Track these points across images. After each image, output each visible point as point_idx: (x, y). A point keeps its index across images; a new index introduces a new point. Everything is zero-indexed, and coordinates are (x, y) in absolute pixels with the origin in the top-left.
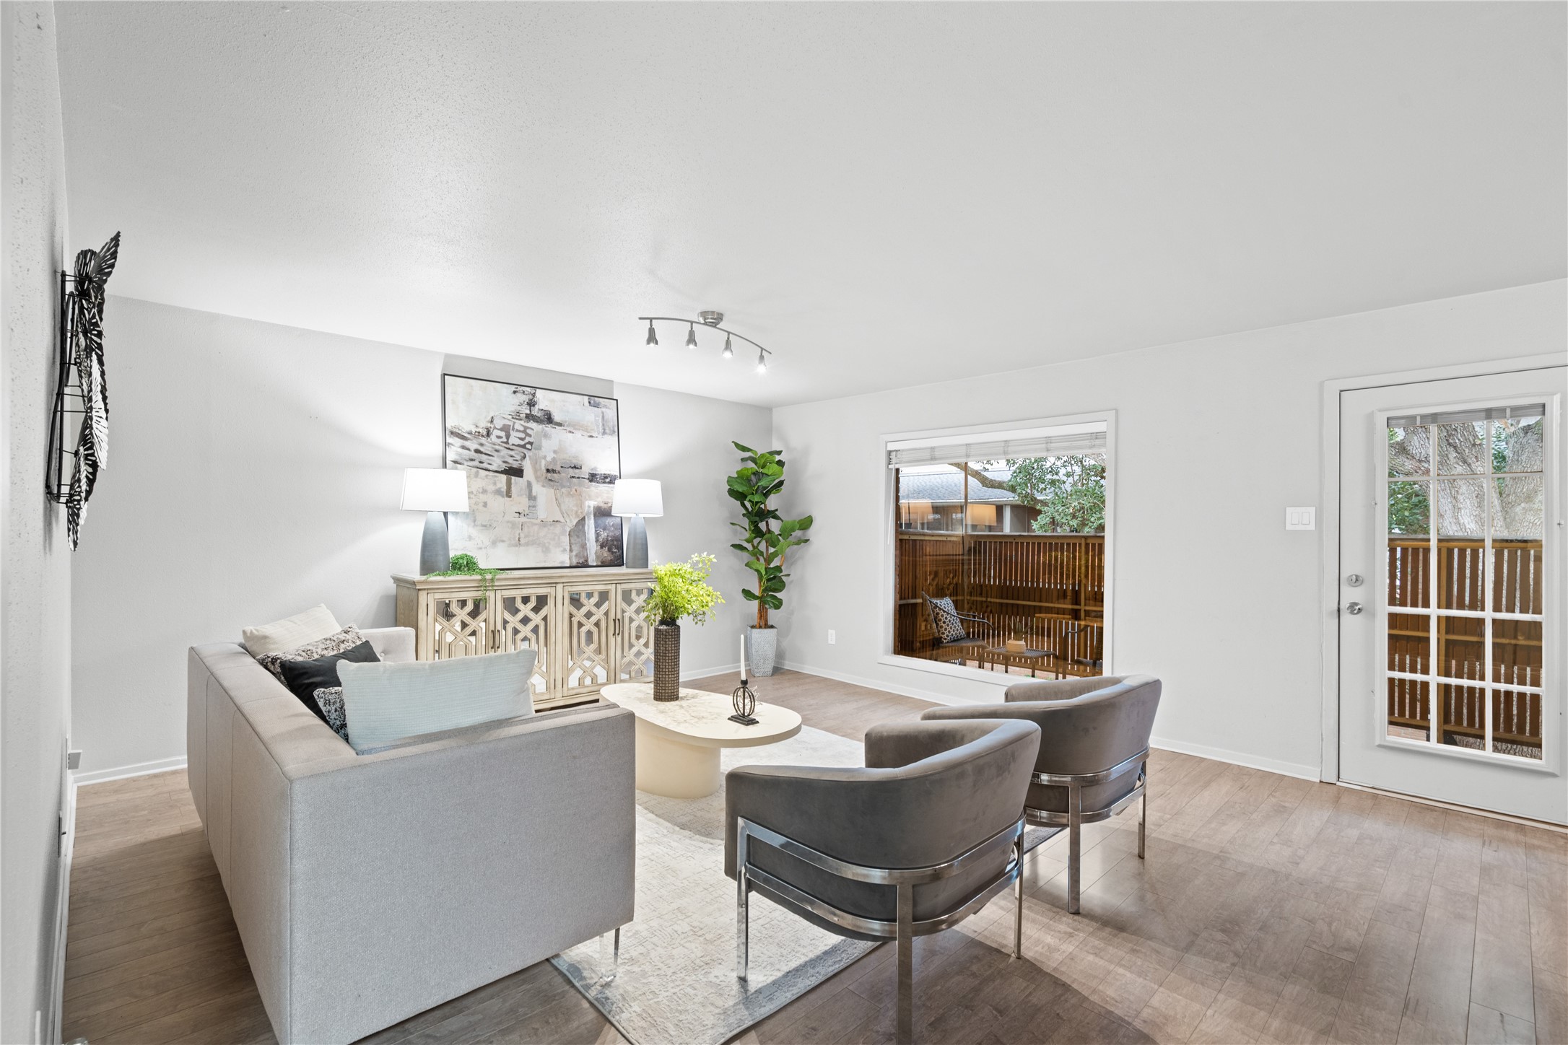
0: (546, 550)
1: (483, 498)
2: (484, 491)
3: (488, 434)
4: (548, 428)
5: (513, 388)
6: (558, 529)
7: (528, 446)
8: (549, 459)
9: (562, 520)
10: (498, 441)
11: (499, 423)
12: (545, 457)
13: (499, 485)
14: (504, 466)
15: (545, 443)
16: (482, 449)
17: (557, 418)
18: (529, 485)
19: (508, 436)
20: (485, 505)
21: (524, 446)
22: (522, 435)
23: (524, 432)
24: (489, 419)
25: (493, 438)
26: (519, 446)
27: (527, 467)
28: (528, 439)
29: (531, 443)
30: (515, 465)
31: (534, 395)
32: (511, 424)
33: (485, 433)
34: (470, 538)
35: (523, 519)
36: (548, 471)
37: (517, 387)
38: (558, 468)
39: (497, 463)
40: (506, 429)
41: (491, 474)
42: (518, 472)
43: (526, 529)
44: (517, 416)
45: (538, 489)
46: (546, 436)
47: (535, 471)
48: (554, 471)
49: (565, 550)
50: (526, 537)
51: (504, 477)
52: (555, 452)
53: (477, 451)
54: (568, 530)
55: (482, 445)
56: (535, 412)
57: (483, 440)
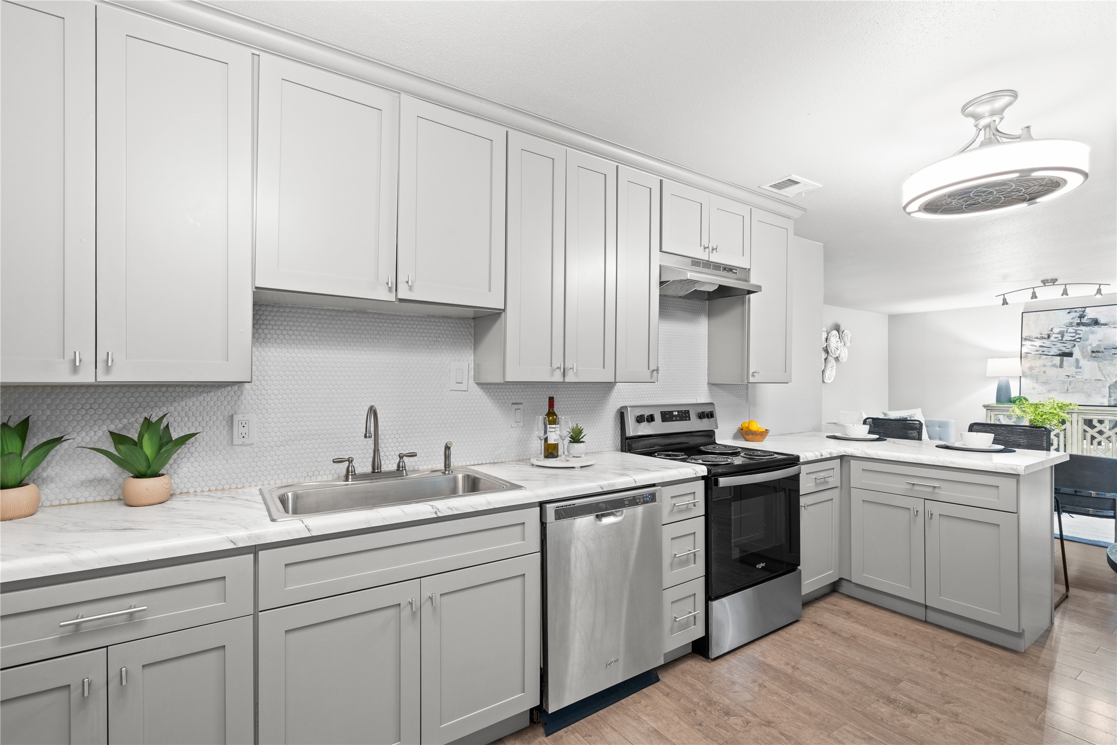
0: (1089, 395)
1: (1044, 369)
2: (1044, 366)
3: (1049, 337)
4: (1096, 328)
5: (1068, 311)
6: (1099, 384)
7: (1079, 340)
8: (1094, 345)
9: (1103, 379)
10: (1056, 340)
11: (1056, 330)
12: (1091, 345)
13: (1054, 362)
14: (1059, 352)
15: (1091, 336)
16: (1044, 345)
17: (1102, 321)
18: (1077, 361)
19: (1062, 337)
20: (1045, 372)
21: (1075, 340)
22: (1074, 335)
23: (1075, 332)
24: (1050, 329)
25: (1052, 338)
26: (1070, 340)
27: (1077, 352)
28: (1077, 336)
29: (1080, 338)
30: (1067, 351)
31: (1084, 312)
32: (1065, 330)
33: (1046, 337)
34: (1034, 389)
35: (1071, 379)
36: (1093, 352)
37: (1070, 310)
38: (1102, 349)
39: (1054, 351)
40: (1062, 334)
41: (1050, 357)
42: (1070, 355)
43: (1073, 385)
44: (1071, 325)
45: (1083, 362)
46: (1092, 332)
47: (1082, 353)
48: (1098, 352)
49: (1104, 396)
50: (1072, 388)
51: (1059, 358)
52: (1099, 341)
53: (1040, 346)
54: (1108, 385)
55: (1044, 343)
56: (1084, 320)
57: (1045, 341)
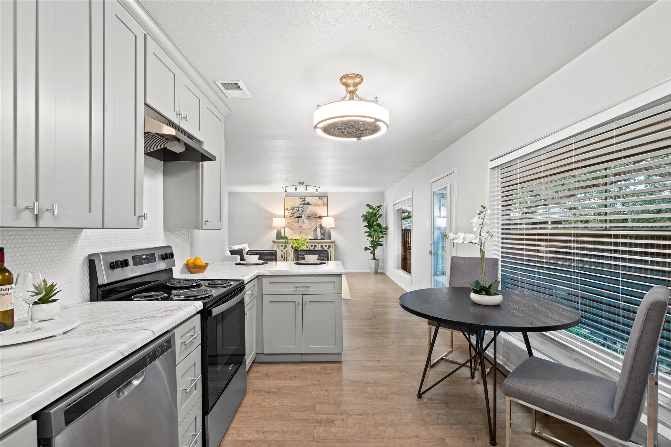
0: (307, 235)
1: (292, 223)
2: (293, 222)
3: (294, 209)
4: (308, 206)
5: (300, 198)
6: (310, 230)
7: (303, 211)
8: (308, 213)
9: (311, 228)
10: (296, 210)
11: (296, 206)
12: (307, 213)
13: (296, 220)
14: (297, 216)
15: (307, 210)
16: (292, 212)
17: (311, 203)
18: (303, 220)
19: (298, 209)
20: (293, 225)
21: (302, 211)
22: (302, 208)
23: (302, 207)
24: (294, 205)
25: (295, 210)
26: (301, 211)
27: (303, 217)
28: (303, 209)
29: (304, 210)
30: (300, 215)
31: (305, 199)
32: (299, 206)
33: (293, 209)
34: (289, 232)
35: (301, 228)
36: (308, 216)
37: (301, 197)
38: (311, 216)
39: (296, 215)
40: (298, 207)
41: (294, 218)
42: (301, 217)
43: (302, 230)
44: (301, 204)
45: (305, 221)
46: (308, 208)
47: (305, 216)
48: (309, 216)
49: (312, 235)
50: (302, 232)
51: (297, 218)
52: (310, 212)
53: (291, 213)
54: (312, 231)
55: (292, 211)
56: (305, 202)
57: (293, 211)
